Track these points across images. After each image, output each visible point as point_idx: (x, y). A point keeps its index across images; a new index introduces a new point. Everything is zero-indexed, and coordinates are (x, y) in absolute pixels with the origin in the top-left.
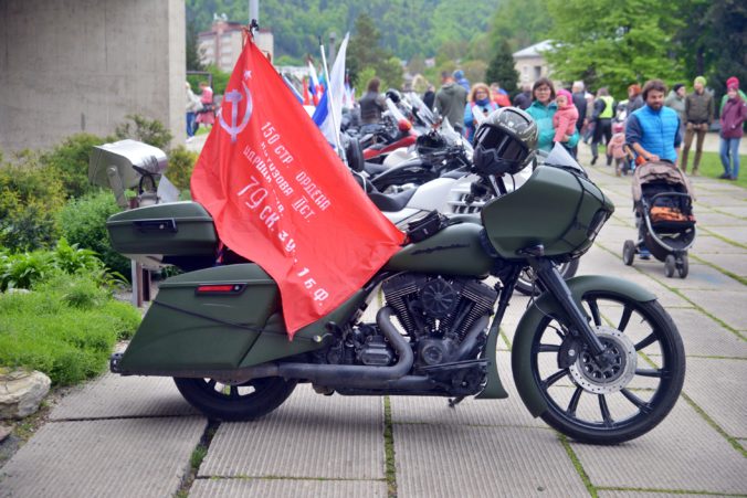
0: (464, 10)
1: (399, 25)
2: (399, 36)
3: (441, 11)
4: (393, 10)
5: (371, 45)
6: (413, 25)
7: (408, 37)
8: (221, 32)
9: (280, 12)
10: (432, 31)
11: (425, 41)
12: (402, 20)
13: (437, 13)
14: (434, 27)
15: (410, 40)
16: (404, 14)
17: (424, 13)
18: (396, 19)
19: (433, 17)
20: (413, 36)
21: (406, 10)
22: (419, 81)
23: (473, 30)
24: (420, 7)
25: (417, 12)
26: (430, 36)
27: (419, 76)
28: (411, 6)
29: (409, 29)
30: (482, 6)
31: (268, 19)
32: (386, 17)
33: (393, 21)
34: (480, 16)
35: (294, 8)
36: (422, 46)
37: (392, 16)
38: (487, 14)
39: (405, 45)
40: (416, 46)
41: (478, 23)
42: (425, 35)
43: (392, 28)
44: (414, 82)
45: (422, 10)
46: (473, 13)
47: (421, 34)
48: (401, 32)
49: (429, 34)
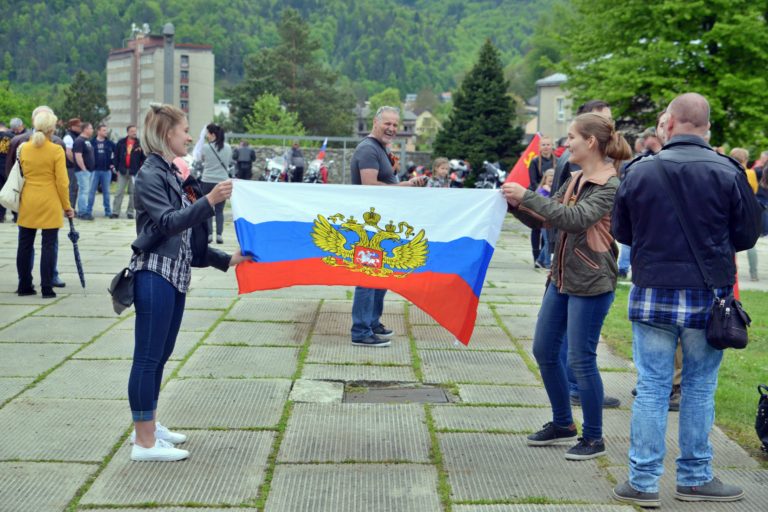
0: (498, 26)
1: (408, 45)
2: (406, 60)
3: (466, 27)
4: (399, 25)
5: (301, 60)
6: (427, 45)
7: (419, 62)
8: (140, 49)
9: (242, 26)
10: (452, 54)
11: (443, 68)
12: (411, 38)
13: (460, 28)
14: (456, 49)
15: (423, 66)
16: (414, 31)
17: (443, 29)
18: (403, 37)
19: (455, 36)
20: (426, 61)
21: (418, 25)
22: (427, 121)
23: (509, 53)
24: (436, 21)
25: (432, 27)
26: (450, 61)
27: (427, 115)
28: (425, 19)
29: (422, 51)
30: (522, 21)
31: (226, 35)
32: (389, 33)
33: (399, 39)
34: (519, 35)
35: (262, 20)
36: (438, 74)
37: (398, 33)
38: (529, 32)
39: (415, 74)
40: (429, 73)
41: (517, 44)
42: (443, 60)
43: (397, 48)
44: (419, 123)
45: (439, 26)
46: (511, 29)
47: (437, 58)
48: (410, 55)
49: (448, 58)
